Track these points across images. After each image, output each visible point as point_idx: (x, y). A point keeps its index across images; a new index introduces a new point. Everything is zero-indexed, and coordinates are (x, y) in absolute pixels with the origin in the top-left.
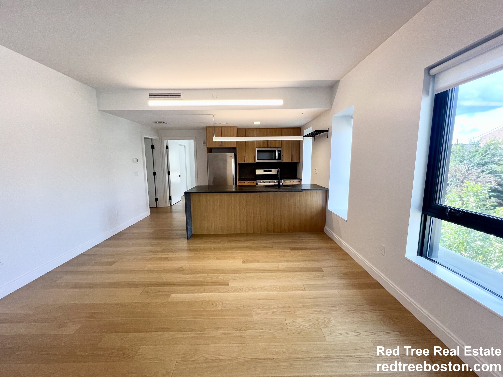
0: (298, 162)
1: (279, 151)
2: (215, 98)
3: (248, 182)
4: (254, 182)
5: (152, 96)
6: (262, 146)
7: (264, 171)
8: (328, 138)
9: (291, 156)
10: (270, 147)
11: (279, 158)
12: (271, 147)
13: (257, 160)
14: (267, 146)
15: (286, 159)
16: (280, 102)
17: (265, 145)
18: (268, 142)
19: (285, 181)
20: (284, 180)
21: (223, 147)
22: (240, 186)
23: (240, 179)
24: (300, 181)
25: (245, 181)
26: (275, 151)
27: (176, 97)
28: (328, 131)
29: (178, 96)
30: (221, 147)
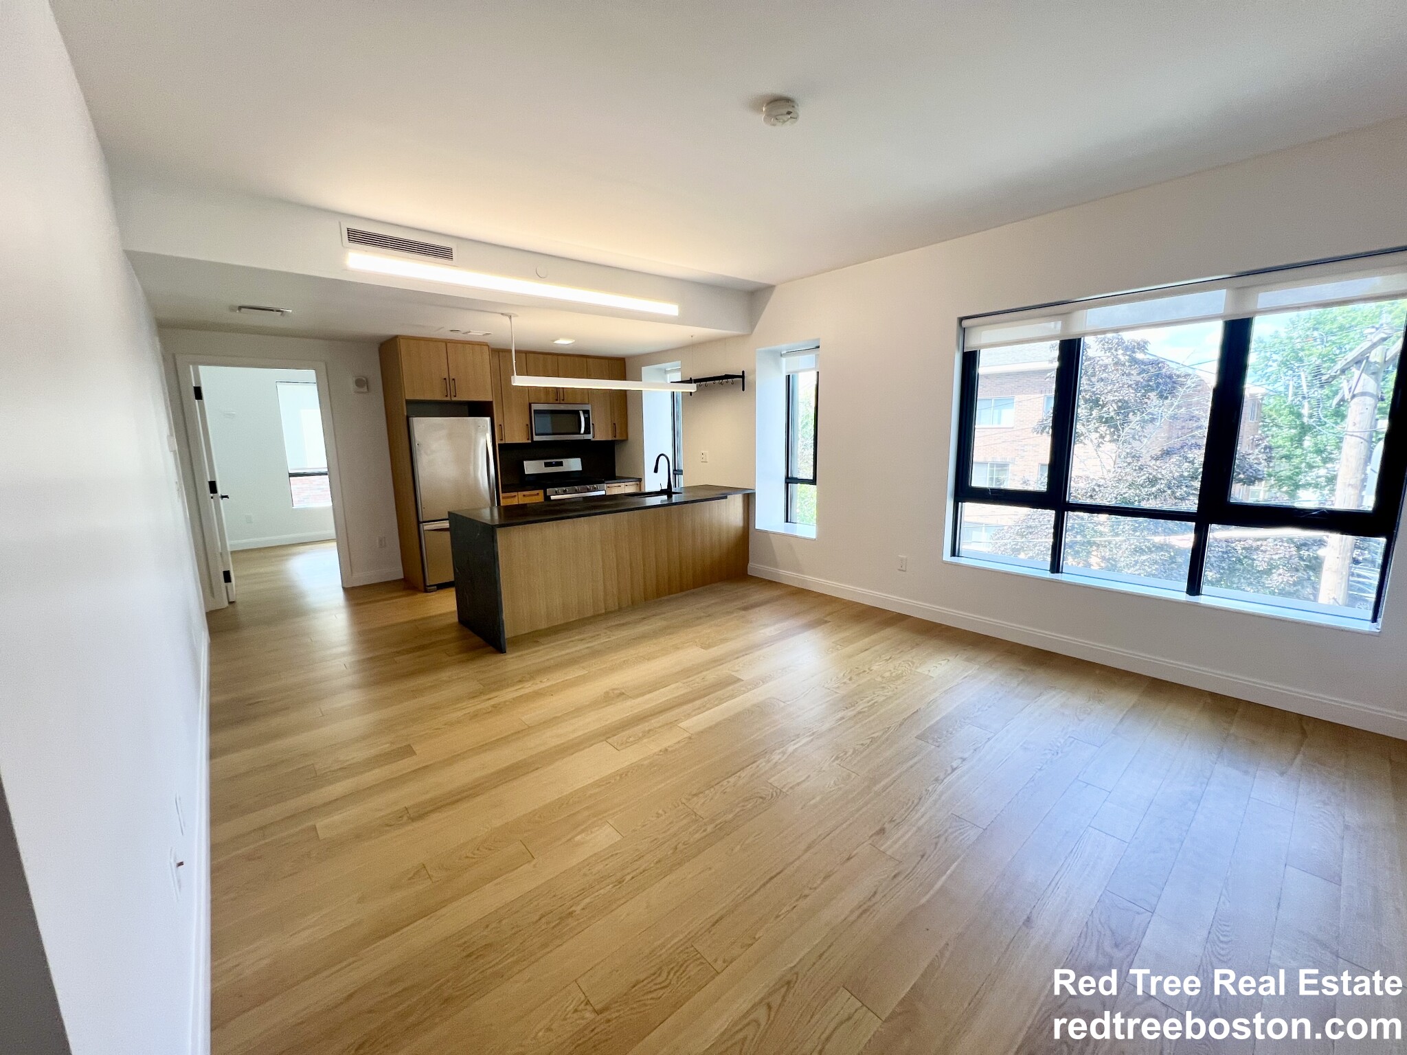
0: (624, 438)
1: (586, 412)
2: (539, 277)
3: (524, 495)
4: (538, 494)
5: (356, 237)
6: (543, 398)
7: (547, 465)
8: (743, 390)
9: (610, 426)
10: (563, 402)
11: (587, 431)
12: (565, 401)
13: (536, 435)
14: (557, 400)
15: (600, 433)
16: (672, 309)
17: (552, 397)
18: (557, 390)
19: (608, 485)
20: (607, 482)
21: (454, 399)
22: (507, 508)
23: (508, 488)
24: (638, 483)
25: (515, 494)
26: (577, 413)
27: (436, 255)
28: (743, 377)
29: (443, 253)
30: (448, 399)
